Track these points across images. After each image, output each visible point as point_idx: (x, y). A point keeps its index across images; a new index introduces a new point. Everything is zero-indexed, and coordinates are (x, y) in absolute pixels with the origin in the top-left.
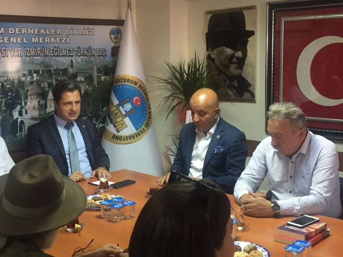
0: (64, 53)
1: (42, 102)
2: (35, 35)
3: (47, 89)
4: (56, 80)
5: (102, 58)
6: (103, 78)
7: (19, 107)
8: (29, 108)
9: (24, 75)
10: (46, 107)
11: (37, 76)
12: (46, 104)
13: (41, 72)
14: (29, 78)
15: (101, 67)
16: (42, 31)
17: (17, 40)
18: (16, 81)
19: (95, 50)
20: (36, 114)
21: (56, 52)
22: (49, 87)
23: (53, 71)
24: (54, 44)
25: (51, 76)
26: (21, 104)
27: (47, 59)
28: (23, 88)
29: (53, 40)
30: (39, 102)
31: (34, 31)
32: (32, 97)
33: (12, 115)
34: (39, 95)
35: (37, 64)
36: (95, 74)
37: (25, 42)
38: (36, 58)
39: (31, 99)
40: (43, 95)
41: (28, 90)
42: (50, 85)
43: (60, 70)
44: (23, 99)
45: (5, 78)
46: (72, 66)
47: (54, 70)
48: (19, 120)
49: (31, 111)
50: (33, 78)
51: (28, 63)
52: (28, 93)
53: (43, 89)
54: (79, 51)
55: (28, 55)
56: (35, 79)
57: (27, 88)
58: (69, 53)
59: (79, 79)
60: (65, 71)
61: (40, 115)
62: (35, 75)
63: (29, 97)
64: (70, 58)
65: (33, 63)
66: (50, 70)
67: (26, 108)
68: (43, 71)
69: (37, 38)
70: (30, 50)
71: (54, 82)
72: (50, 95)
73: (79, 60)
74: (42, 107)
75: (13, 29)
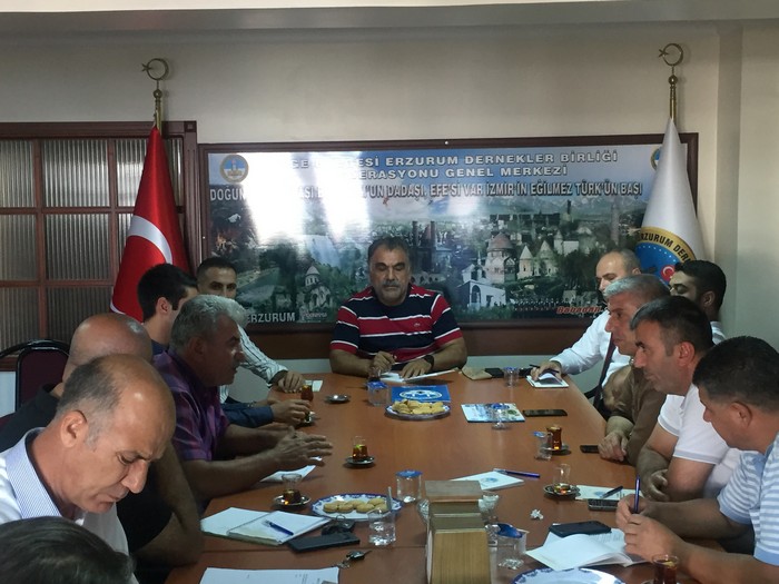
0: (556, 190)
1: (511, 262)
2: (506, 165)
3: (520, 243)
4: (538, 231)
5: (632, 198)
6: (632, 231)
7: (472, 267)
8: (488, 269)
9: (483, 222)
10: (517, 271)
11: (505, 224)
12: (517, 266)
13: (511, 218)
14: (491, 227)
15: (628, 213)
16: (519, 159)
17: (476, 173)
19: (619, 185)
20: (500, 279)
21: (542, 189)
22: (523, 240)
23: (532, 217)
24: (538, 178)
26: (475, 262)
27: (524, 200)
29: (535, 171)
30: (505, 261)
31: (505, 159)
32: (495, 254)
33: (462, 278)
34: (505, 251)
35: (506, 206)
36: (616, 224)
37: (489, 174)
38: (505, 197)
39: (492, 256)
40: (514, 252)
41: (487, 244)
42: (526, 238)
43: (545, 216)
44: (479, 255)
45: (454, 225)
46: (569, 212)
47: (535, 215)
48: (472, 285)
49: (492, 273)
50: (497, 226)
51: (492, 205)
52: (489, 248)
53: (513, 243)
54: (584, 187)
55: (492, 193)
56: (500, 228)
57: (486, 241)
58: (564, 190)
59: (580, 230)
60: (555, 218)
61: (506, 281)
62: (501, 222)
63: (489, 254)
64: (567, 198)
65: (500, 205)
66: (529, 216)
68: (515, 217)
69: (509, 170)
70: (496, 186)
71: (533, 233)
72: (526, 253)
73: (584, 201)
74: (510, 269)
75: (473, 157)
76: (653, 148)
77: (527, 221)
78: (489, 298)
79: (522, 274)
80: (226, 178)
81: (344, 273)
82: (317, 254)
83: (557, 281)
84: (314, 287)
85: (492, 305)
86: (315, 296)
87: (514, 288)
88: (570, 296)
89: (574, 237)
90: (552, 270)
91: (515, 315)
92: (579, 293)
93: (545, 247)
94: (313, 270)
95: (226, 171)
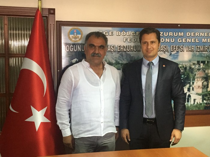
1: (205, 83)
2: (205, 37)
7: (188, 86)
8: (195, 87)
9: (194, 64)
10: (208, 87)
11: (203, 65)
12: (208, 85)
13: (206, 63)
17: (191, 40)
18: (188, 68)
20: (200, 91)
26: (190, 83)
28: (192, 73)
30: (203, 83)
31: (204, 34)
34: (203, 78)
35: (204, 57)
37: (197, 41)
38: (204, 52)
39: (197, 80)
40: (207, 79)
44: (191, 80)
45: (181, 66)
48: (187, 94)
49: (197, 88)
51: (198, 56)
52: (196, 77)
55: (198, 50)
56: (201, 67)
57: (195, 73)
61: (203, 92)
63: (196, 79)
65: (202, 56)
67: (193, 86)
68: (208, 62)
69: (206, 39)
70: (200, 47)
74: (204, 86)
75: (190, 33)
78: (195, 100)
80: (71, 40)
85: (196, 103)
87: (206, 95)
91: (206, 108)
95: (71, 36)
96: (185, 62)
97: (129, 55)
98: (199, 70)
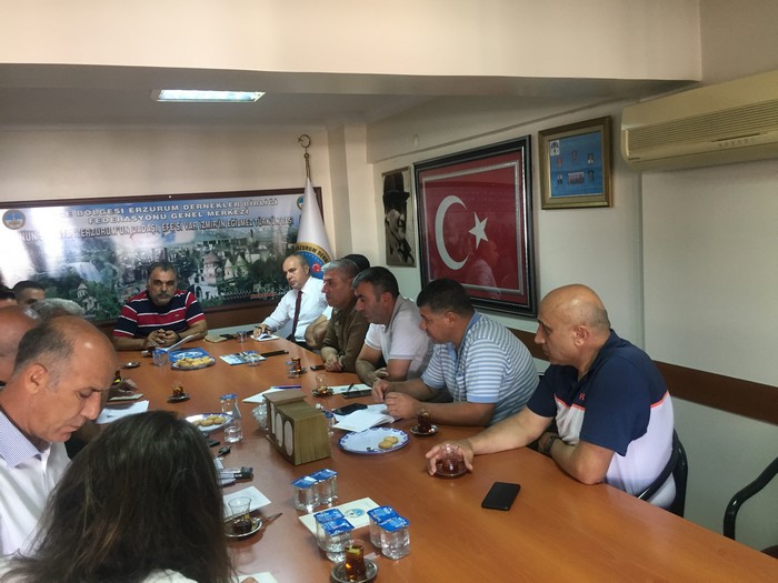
0: (243, 224)
1: (220, 270)
2: (210, 210)
3: (224, 258)
4: (235, 249)
6: (290, 246)
7: (195, 275)
8: (205, 276)
9: (199, 246)
10: (224, 275)
11: (213, 246)
12: (223, 272)
13: (217, 243)
15: (287, 235)
16: (218, 205)
17: (191, 215)
18: (191, 252)
19: (279, 219)
20: (214, 281)
21: (234, 223)
22: (226, 256)
23: (230, 241)
24: (231, 217)
25: (228, 245)
26: (196, 272)
27: (224, 231)
28: (198, 258)
29: (229, 212)
30: (216, 270)
31: (209, 206)
32: (209, 265)
33: (188, 282)
34: (215, 263)
35: (213, 235)
36: (280, 242)
37: (200, 216)
38: (212, 230)
39: (207, 267)
40: (220, 263)
42: (227, 254)
43: (238, 240)
44: (199, 267)
45: (180, 249)
46: (252, 236)
47: (232, 240)
48: (196, 286)
49: (208, 278)
50: (208, 248)
51: (204, 235)
52: (204, 262)
53: (220, 258)
54: (260, 221)
55: (203, 227)
56: (210, 249)
57: (202, 258)
58: (248, 223)
59: (260, 247)
60: (244, 241)
61: (217, 282)
62: (211, 246)
63: (205, 266)
64: (250, 228)
65: (209, 235)
66: (228, 241)
68: (219, 241)
69: (212, 212)
70: (205, 223)
71: (232, 251)
72: (228, 263)
73: (261, 229)
74: (219, 274)
75: (188, 205)
76: (297, 196)
77: (227, 244)
78: (207, 293)
79: (227, 277)
81: (106, 286)
82: (85, 275)
83: (249, 279)
84: (84, 298)
85: (210, 298)
86: (86, 304)
87: (223, 286)
88: (258, 287)
89: (257, 252)
90: (245, 272)
91: (225, 302)
92: (262, 286)
93: (239, 259)
94: (82, 286)
95: (8, 222)
96: (187, 244)
97: (100, 241)
98: (207, 253)
